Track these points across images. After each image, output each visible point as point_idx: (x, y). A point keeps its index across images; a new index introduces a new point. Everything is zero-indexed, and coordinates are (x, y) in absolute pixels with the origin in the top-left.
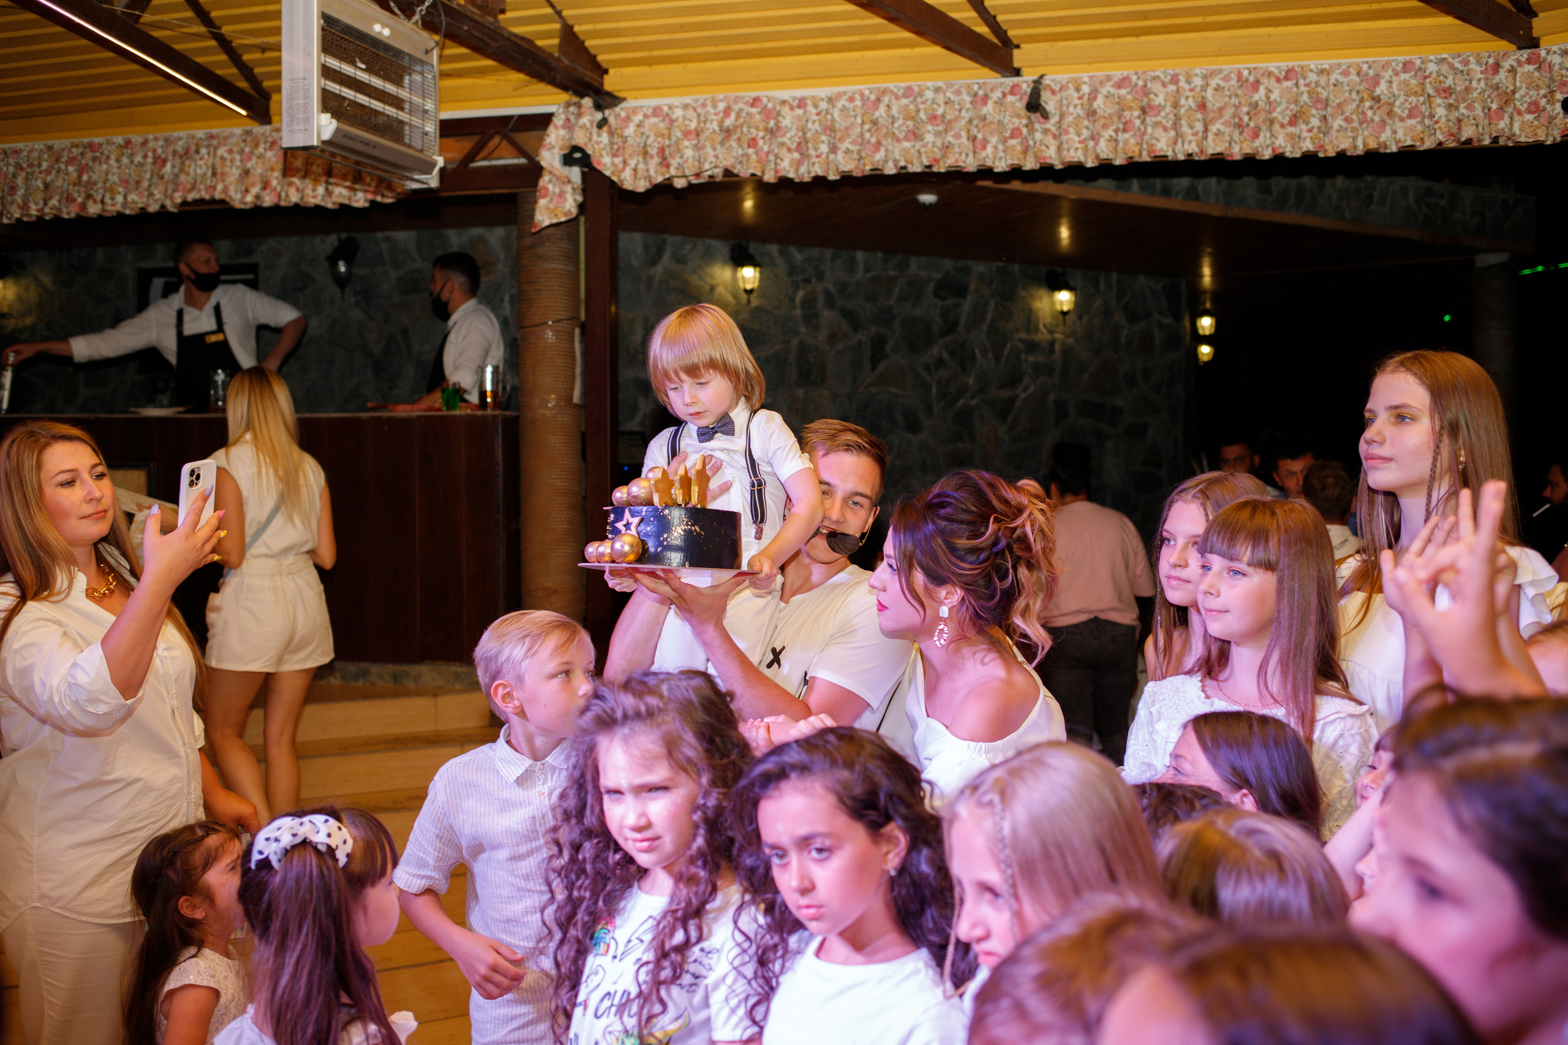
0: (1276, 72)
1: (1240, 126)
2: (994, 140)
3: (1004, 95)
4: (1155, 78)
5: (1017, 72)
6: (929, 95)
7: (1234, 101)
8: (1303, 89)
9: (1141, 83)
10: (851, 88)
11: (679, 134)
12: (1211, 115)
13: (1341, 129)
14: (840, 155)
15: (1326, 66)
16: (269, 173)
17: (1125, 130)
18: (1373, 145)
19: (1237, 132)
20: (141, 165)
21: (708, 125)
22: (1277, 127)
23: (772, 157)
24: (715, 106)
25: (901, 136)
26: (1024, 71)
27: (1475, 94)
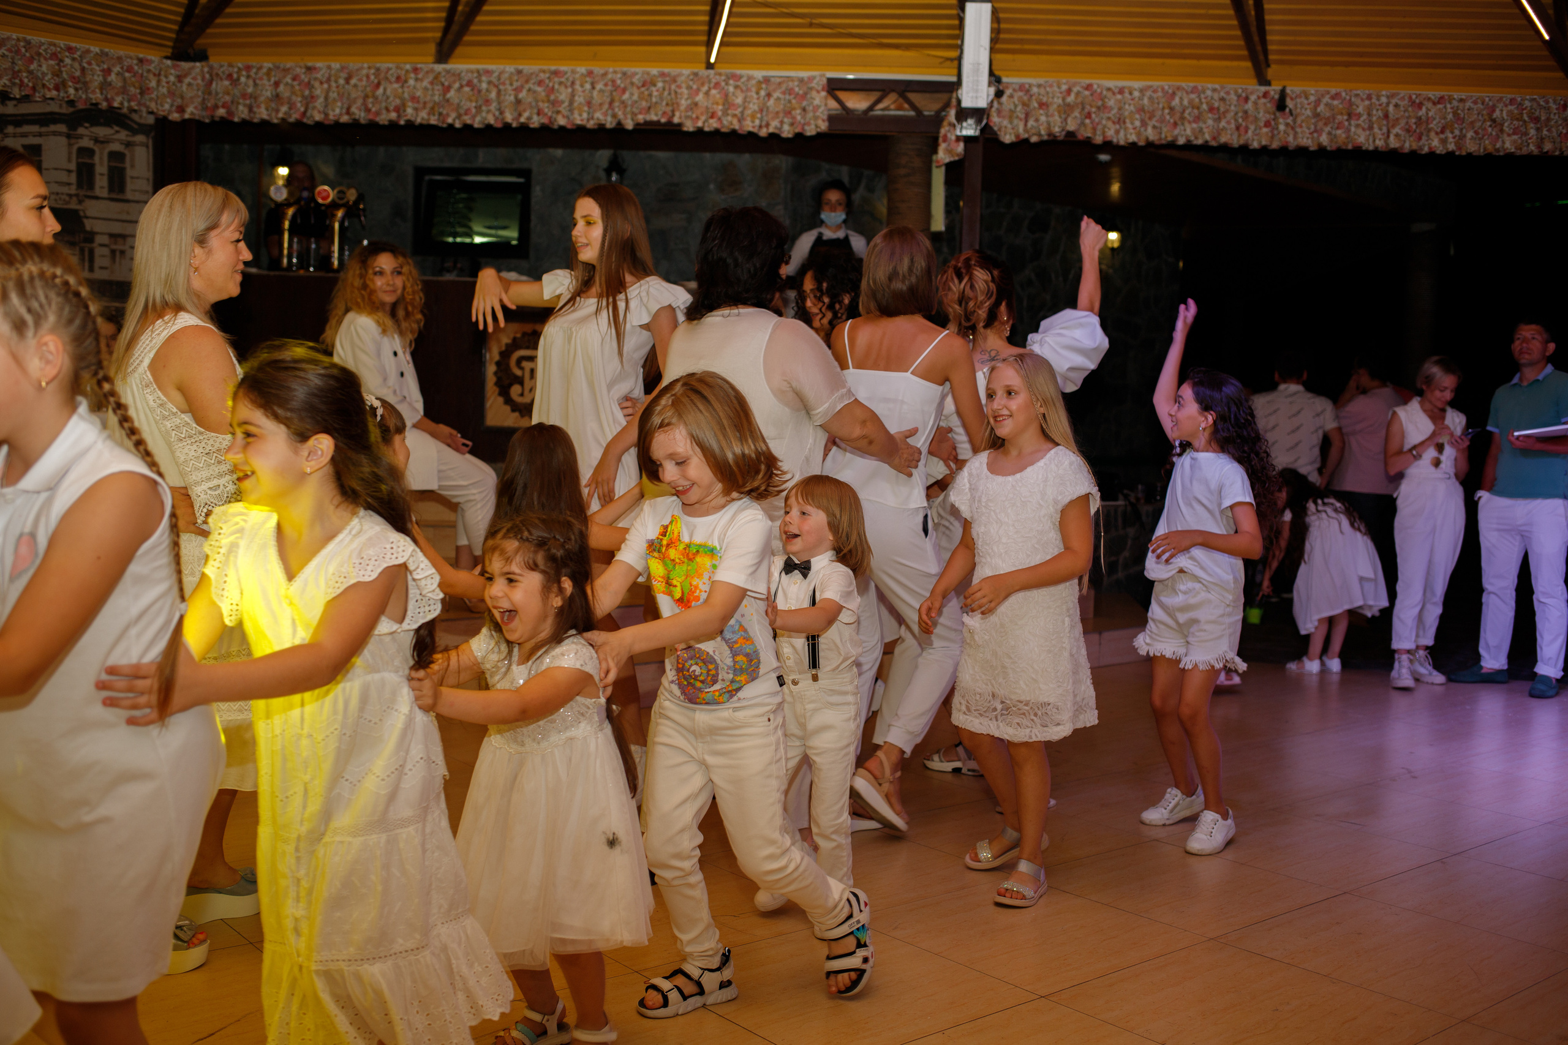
0: (1433, 98)
1: (1408, 131)
2: (1252, 127)
3: (1259, 98)
4: (1357, 95)
5: (1268, 83)
6: (1209, 93)
7: (1407, 114)
8: (1449, 110)
9: (1348, 98)
10: (1156, 84)
11: (1036, 105)
12: (1390, 124)
13: (1472, 138)
14: (1150, 130)
15: (1464, 97)
16: (715, 106)
17: (1338, 128)
18: (1490, 148)
19: (1407, 135)
20: (601, 91)
21: (1055, 100)
22: (1432, 134)
23: (1100, 127)
24: (1059, 87)
25: (1191, 119)
26: (1273, 82)
27: (1552, 123)
